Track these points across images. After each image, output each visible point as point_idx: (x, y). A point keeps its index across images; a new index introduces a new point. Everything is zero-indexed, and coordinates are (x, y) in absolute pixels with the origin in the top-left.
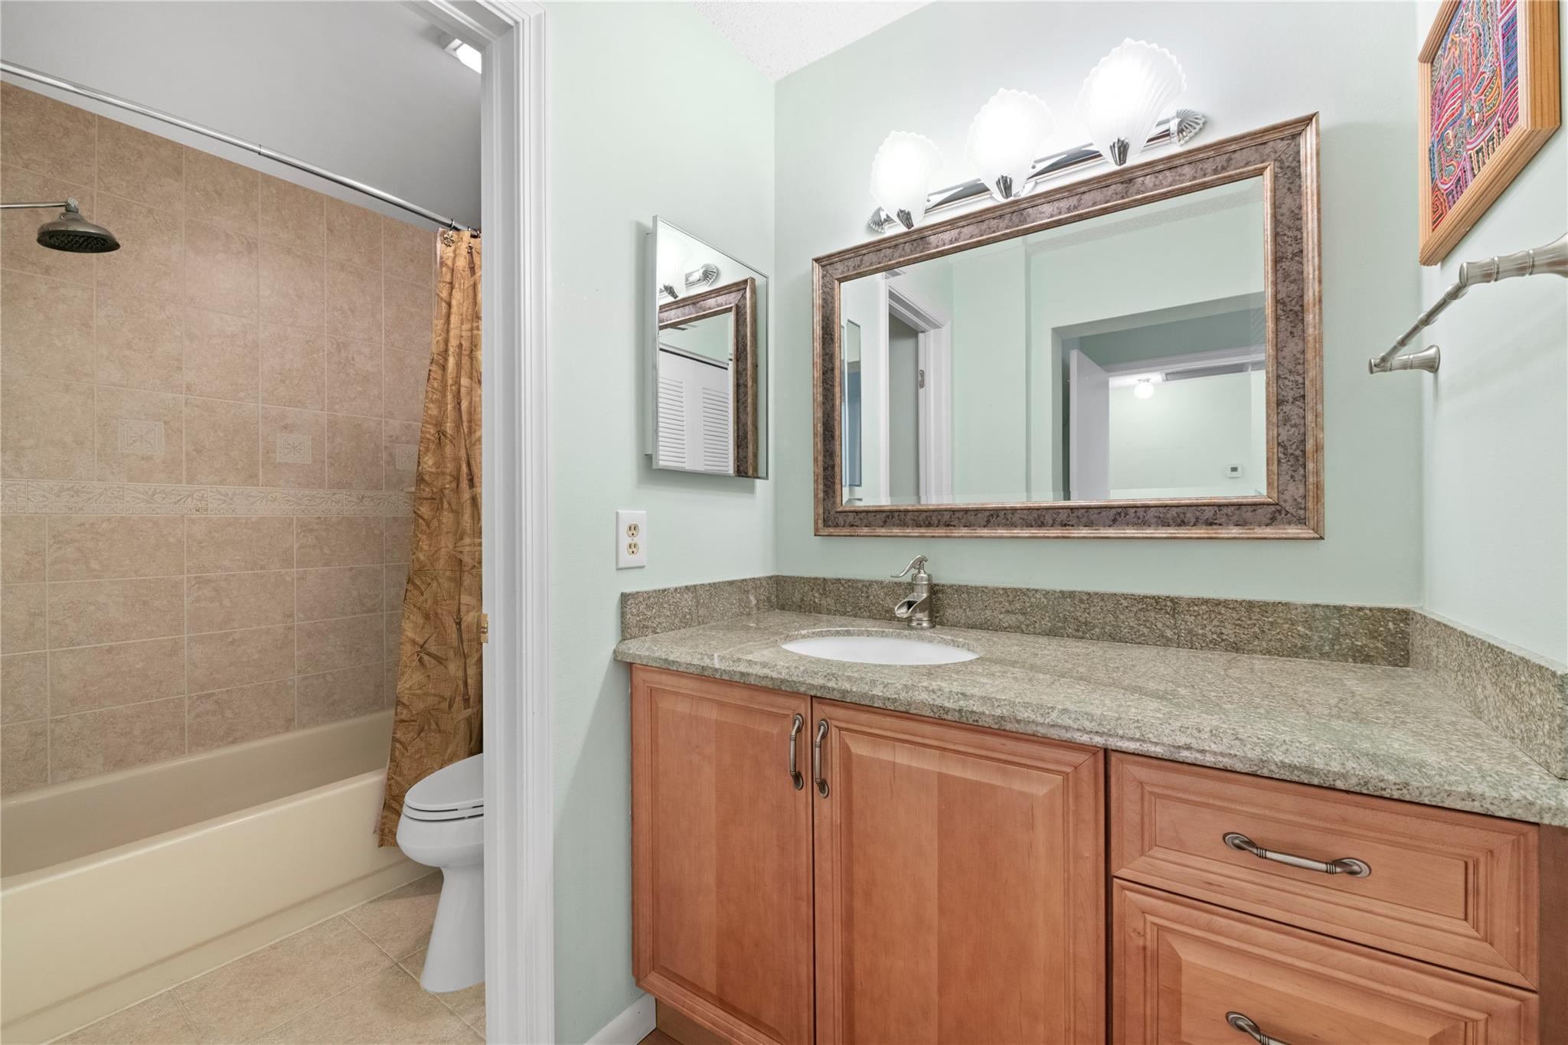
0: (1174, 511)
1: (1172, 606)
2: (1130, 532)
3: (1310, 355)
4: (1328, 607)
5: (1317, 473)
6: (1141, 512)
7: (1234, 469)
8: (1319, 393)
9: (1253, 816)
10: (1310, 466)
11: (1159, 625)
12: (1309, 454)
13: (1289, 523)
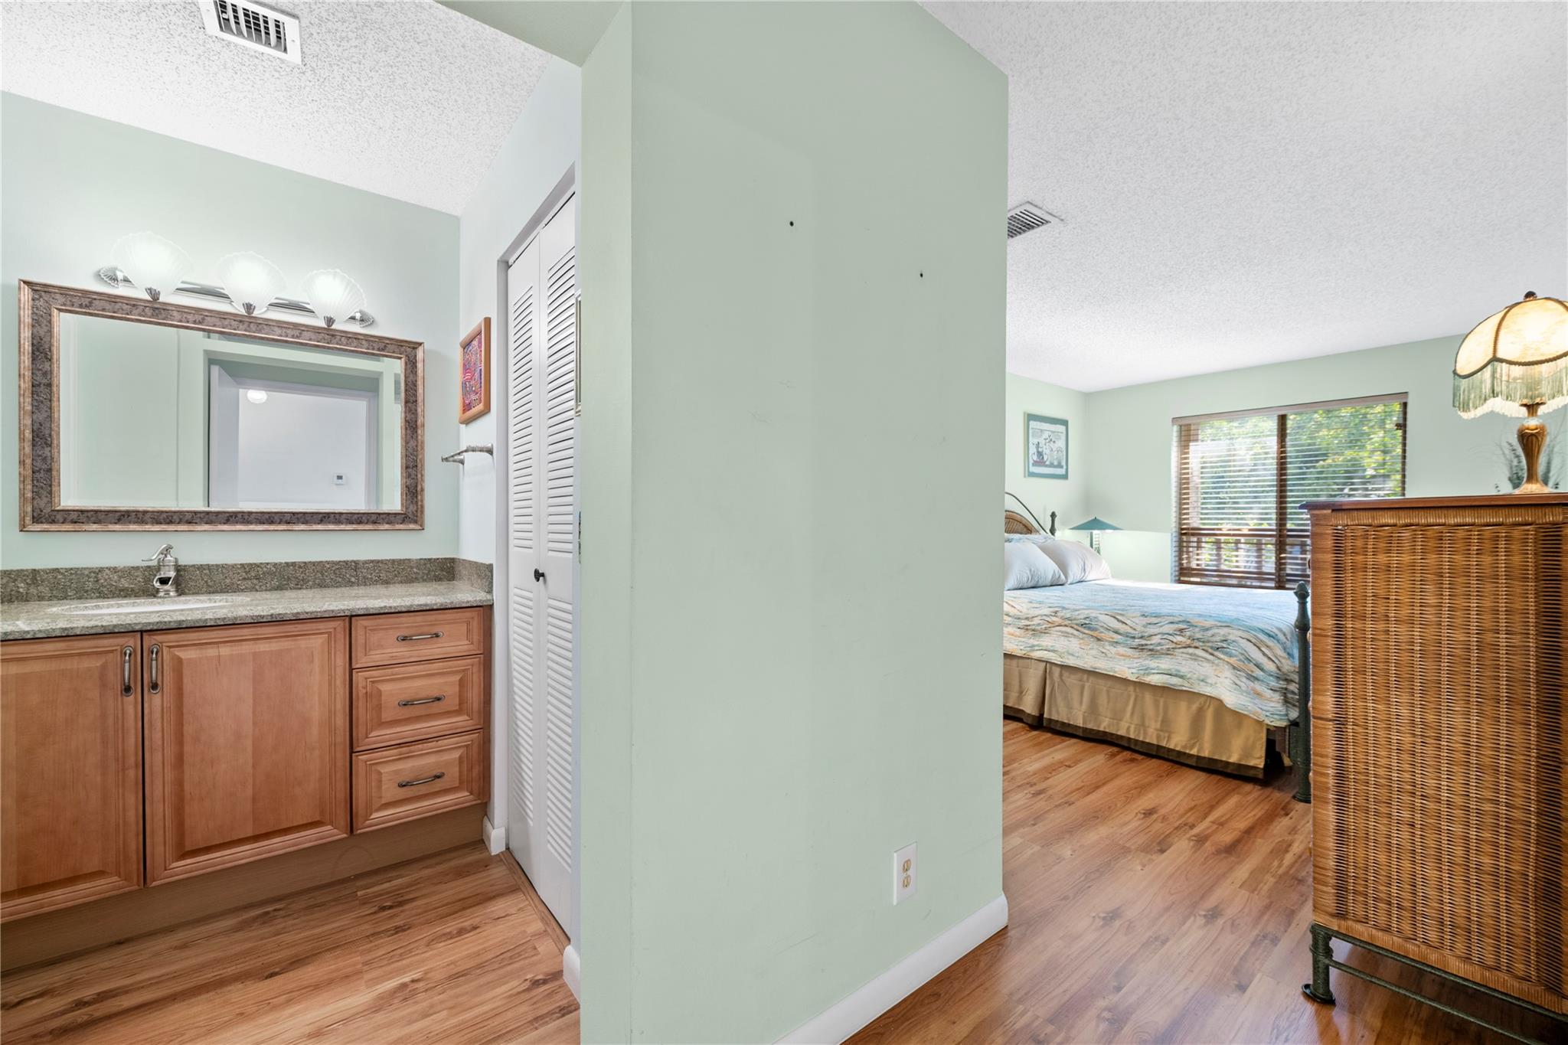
0: (356, 516)
1: (355, 566)
2: (331, 527)
3: (419, 448)
4: (425, 559)
5: (422, 501)
6: (337, 516)
7: (340, 477)
8: (422, 465)
9: (407, 627)
10: (419, 497)
11: (348, 576)
12: (419, 492)
13: (410, 523)
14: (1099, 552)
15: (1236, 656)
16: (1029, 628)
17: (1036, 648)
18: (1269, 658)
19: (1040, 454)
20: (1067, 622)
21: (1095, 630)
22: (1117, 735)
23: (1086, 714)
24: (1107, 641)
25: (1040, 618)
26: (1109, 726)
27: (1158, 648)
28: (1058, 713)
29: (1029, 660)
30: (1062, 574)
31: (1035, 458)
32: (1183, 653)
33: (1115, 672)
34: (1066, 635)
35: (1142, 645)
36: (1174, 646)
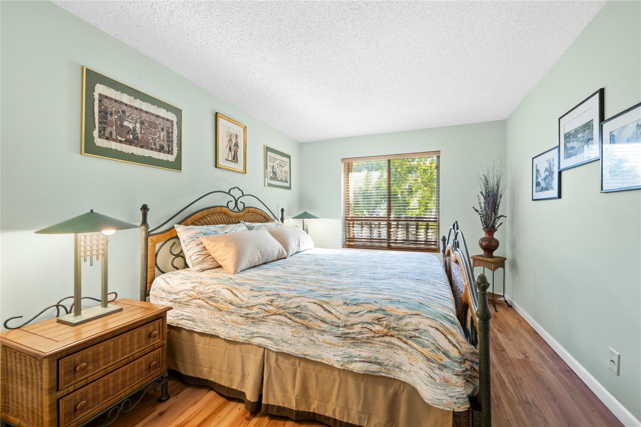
14: (307, 233)
15: (429, 347)
16: (249, 316)
17: (255, 335)
18: (454, 345)
19: (274, 173)
20: (281, 311)
21: (305, 318)
22: (325, 416)
23: (299, 398)
24: (315, 329)
25: (258, 307)
26: (318, 407)
27: (360, 336)
28: (274, 397)
29: (250, 346)
30: (284, 250)
31: (271, 175)
32: (381, 341)
33: (323, 359)
34: (281, 323)
35: (346, 334)
36: (373, 334)
